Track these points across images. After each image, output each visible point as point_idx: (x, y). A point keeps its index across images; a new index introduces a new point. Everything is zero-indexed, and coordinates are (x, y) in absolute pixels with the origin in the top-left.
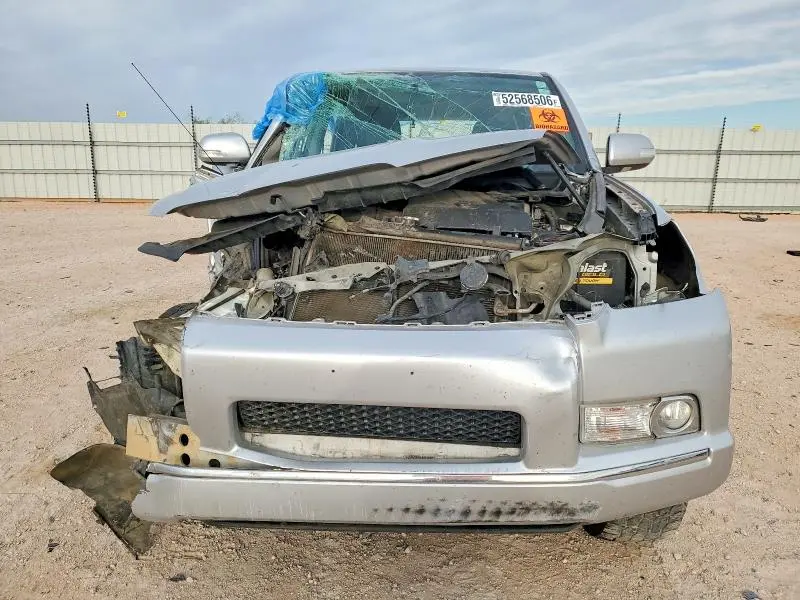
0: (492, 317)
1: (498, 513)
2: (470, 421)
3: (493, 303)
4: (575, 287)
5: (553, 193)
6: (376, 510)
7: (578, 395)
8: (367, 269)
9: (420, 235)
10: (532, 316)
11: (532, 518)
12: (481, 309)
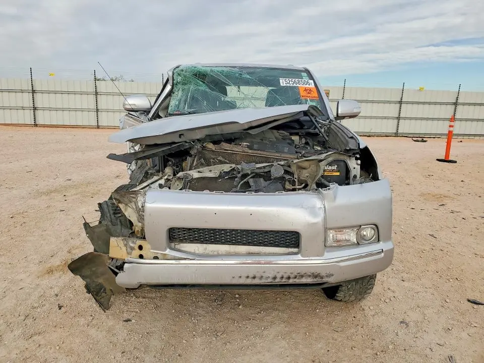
0: (285, 189)
1: (289, 278)
2: (276, 236)
3: (285, 184)
4: (322, 176)
5: (311, 131)
6: (233, 278)
7: (325, 225)
8: (227, 168)
9: (250, 151)
10: (303, 189)
11: (304, 280)
12: (280, 186)
